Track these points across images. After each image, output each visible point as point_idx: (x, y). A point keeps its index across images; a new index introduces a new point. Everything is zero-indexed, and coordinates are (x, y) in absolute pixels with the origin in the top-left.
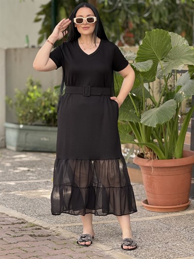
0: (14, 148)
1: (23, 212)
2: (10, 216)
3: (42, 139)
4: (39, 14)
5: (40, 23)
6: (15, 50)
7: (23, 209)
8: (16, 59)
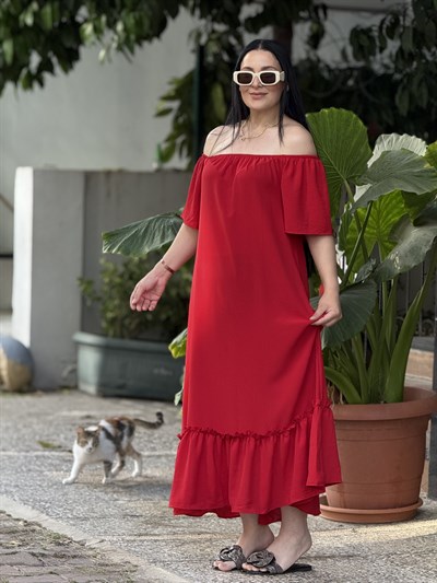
0: (92, 389)
1: (44, 510)
2: (14, 516)
3: (156, 371)
4: (167, 98)
5: (169, 119)
6: (108, 173)
7: (48, 505)
8: (109, 194)
